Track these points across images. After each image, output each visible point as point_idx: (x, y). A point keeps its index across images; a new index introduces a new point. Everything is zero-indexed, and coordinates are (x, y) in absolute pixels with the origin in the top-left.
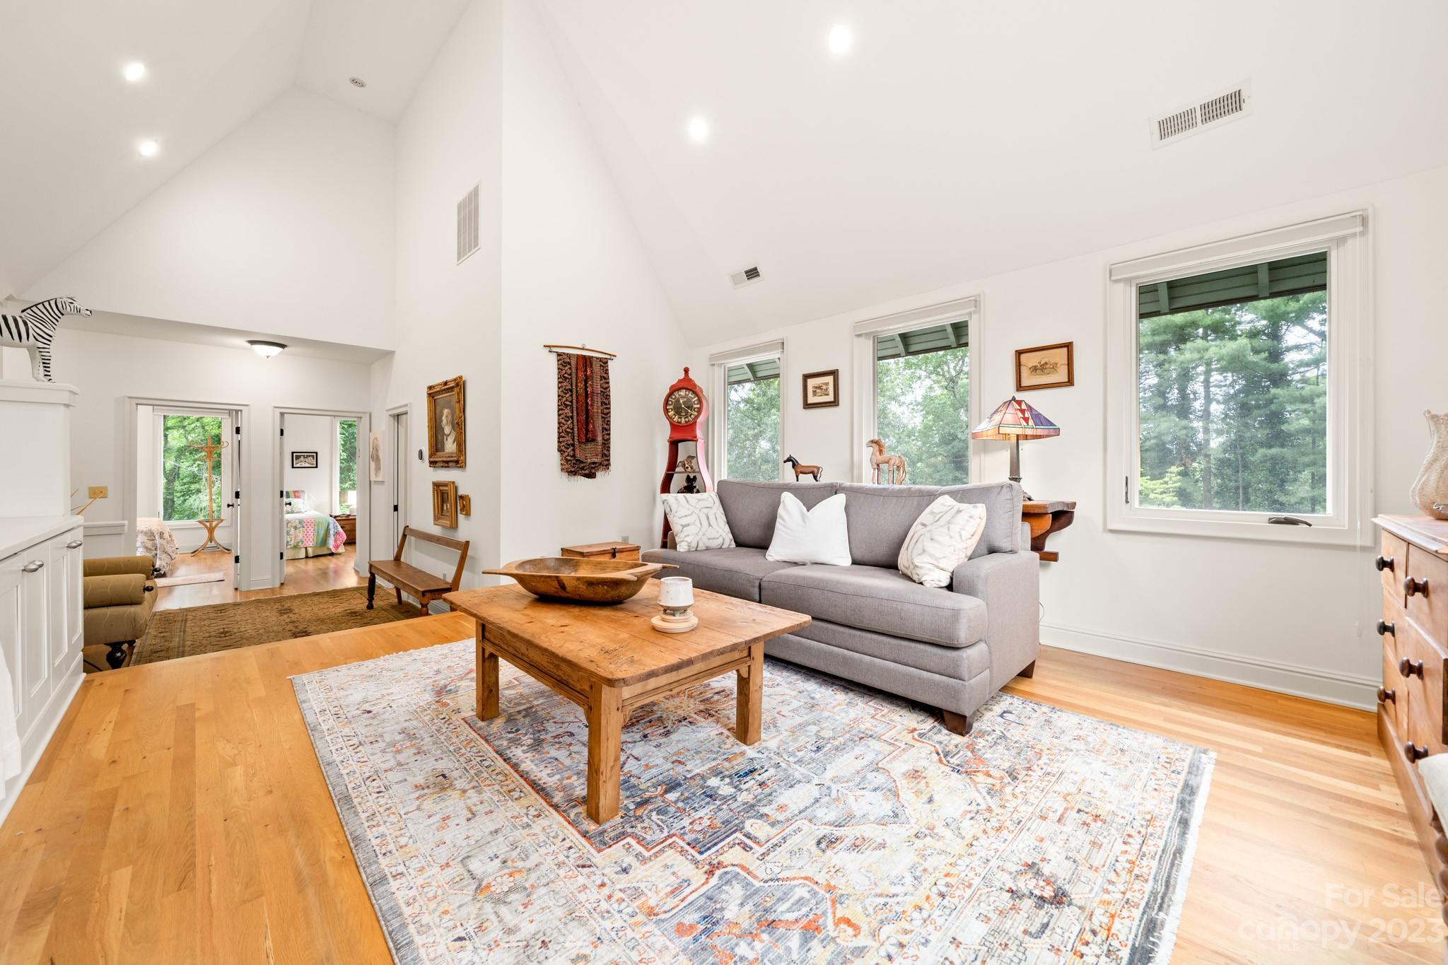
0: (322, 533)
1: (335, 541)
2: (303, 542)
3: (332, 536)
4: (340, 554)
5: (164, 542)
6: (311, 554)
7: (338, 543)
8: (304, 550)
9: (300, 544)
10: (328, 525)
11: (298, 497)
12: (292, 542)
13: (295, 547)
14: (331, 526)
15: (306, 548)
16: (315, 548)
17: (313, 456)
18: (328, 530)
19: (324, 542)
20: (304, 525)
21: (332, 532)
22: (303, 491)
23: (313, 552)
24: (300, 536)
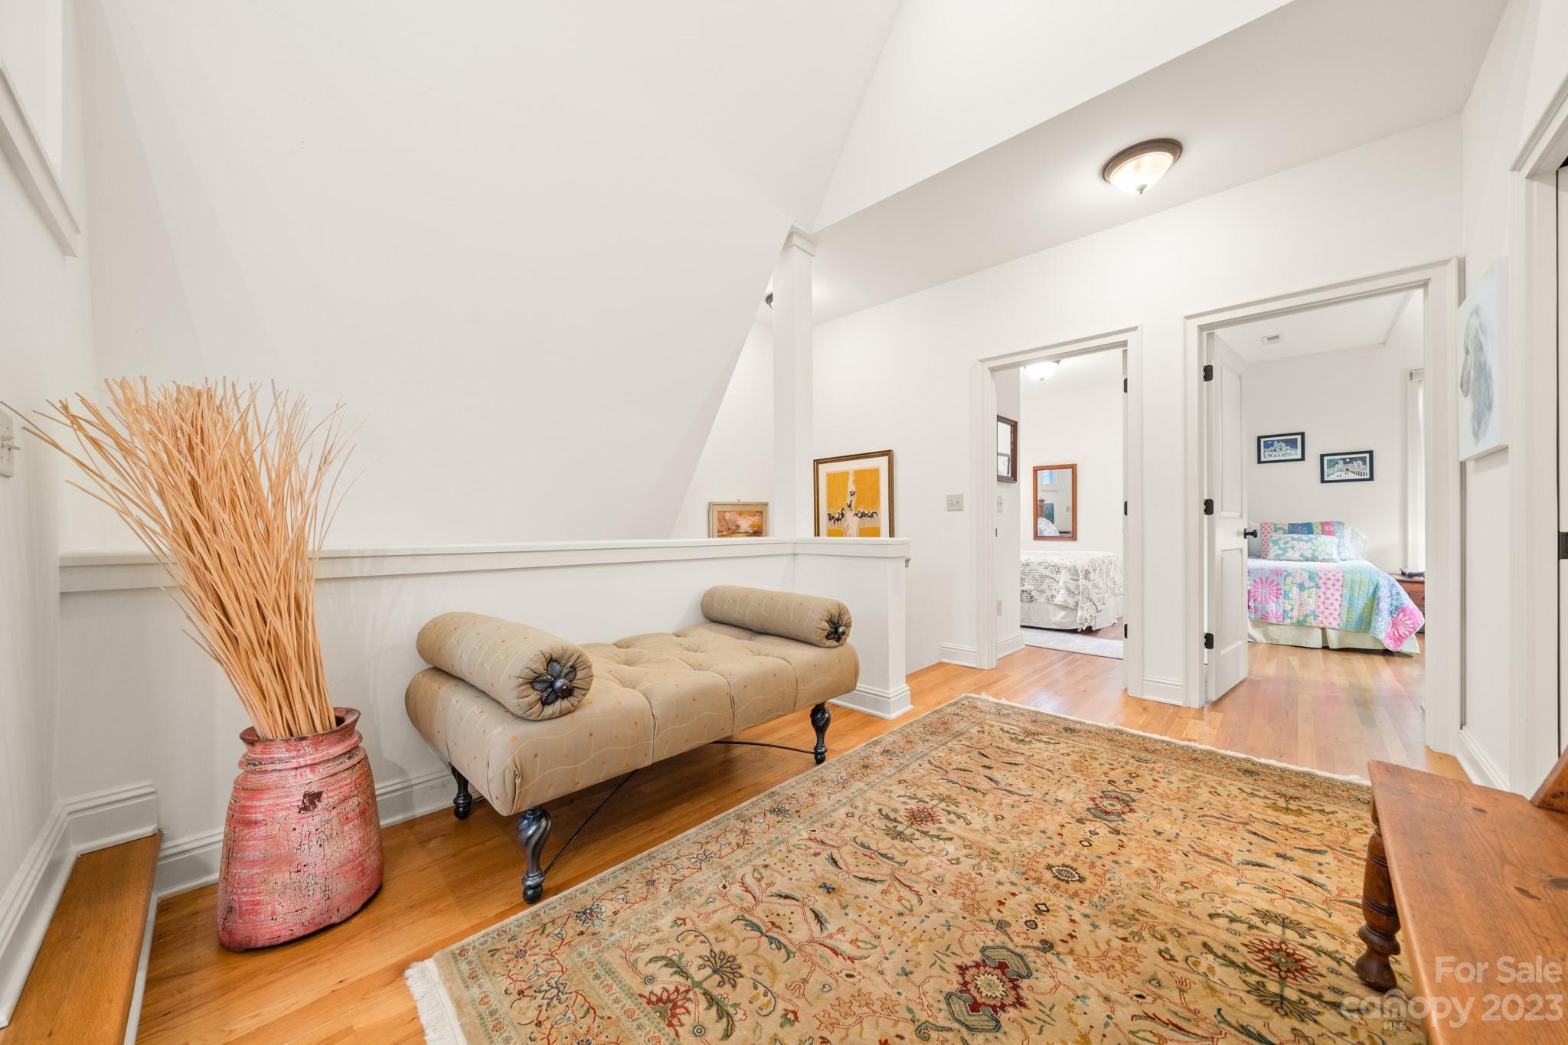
0: (1361, 603)
1: (1394, 625)
2: (1316, 617)
3: (1385, 614)
4: (1407, 656)
5: (1089, 585)
6: (1334, 643)
7: (1402, 630)
8: (1320, 632)
9: (1311, 619)
10: (1377, 588)
11: (1330, 533)
12: (1295, 613)
13: (1301, 624)
14: (1384, 593)
15: (1323, 630)
16: (1343, 631)
17: (1363, 460)
18: (1374, 598)
19: (1365, 623)
20: (1320, 583)
21: (1385, 605)
22: (1341, 524)
23: (1340, 639)
24: (1311, 604)
